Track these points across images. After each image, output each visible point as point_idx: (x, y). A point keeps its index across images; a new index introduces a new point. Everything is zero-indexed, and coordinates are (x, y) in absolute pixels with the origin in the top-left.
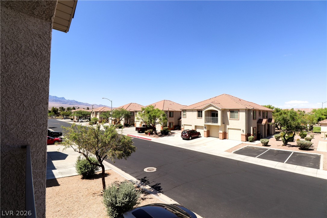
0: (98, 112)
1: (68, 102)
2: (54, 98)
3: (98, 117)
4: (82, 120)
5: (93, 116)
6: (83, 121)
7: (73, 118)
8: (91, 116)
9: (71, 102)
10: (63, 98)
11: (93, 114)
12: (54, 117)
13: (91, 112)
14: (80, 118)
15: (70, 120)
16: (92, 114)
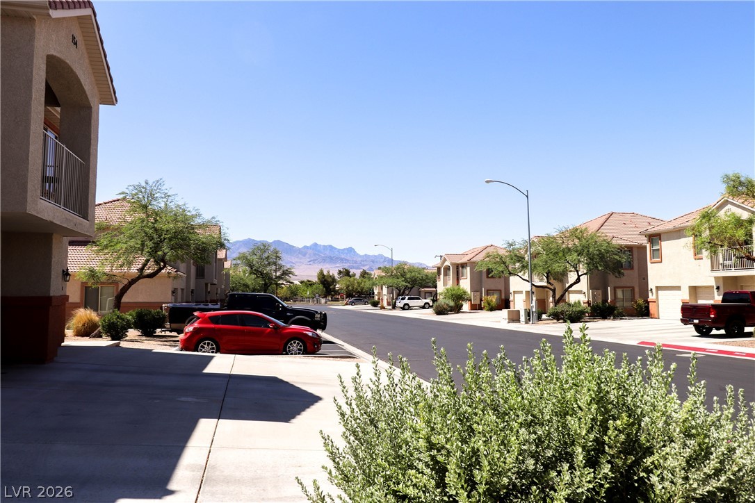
0: (463, 265)
1: (365, 263)
2: (328, 253)
3: (465, 284)
4: (406, 301)
5: (445, 284)
6: (412, 303)
7: (379, 299)
8: (440, 284)
9: (373, 262)
10: (351, 250)
11: (445, 275)
12: (323, 301)
13: (439, 269)
14: (401, 293)
15: (369, 306)
16: (442, 276)
